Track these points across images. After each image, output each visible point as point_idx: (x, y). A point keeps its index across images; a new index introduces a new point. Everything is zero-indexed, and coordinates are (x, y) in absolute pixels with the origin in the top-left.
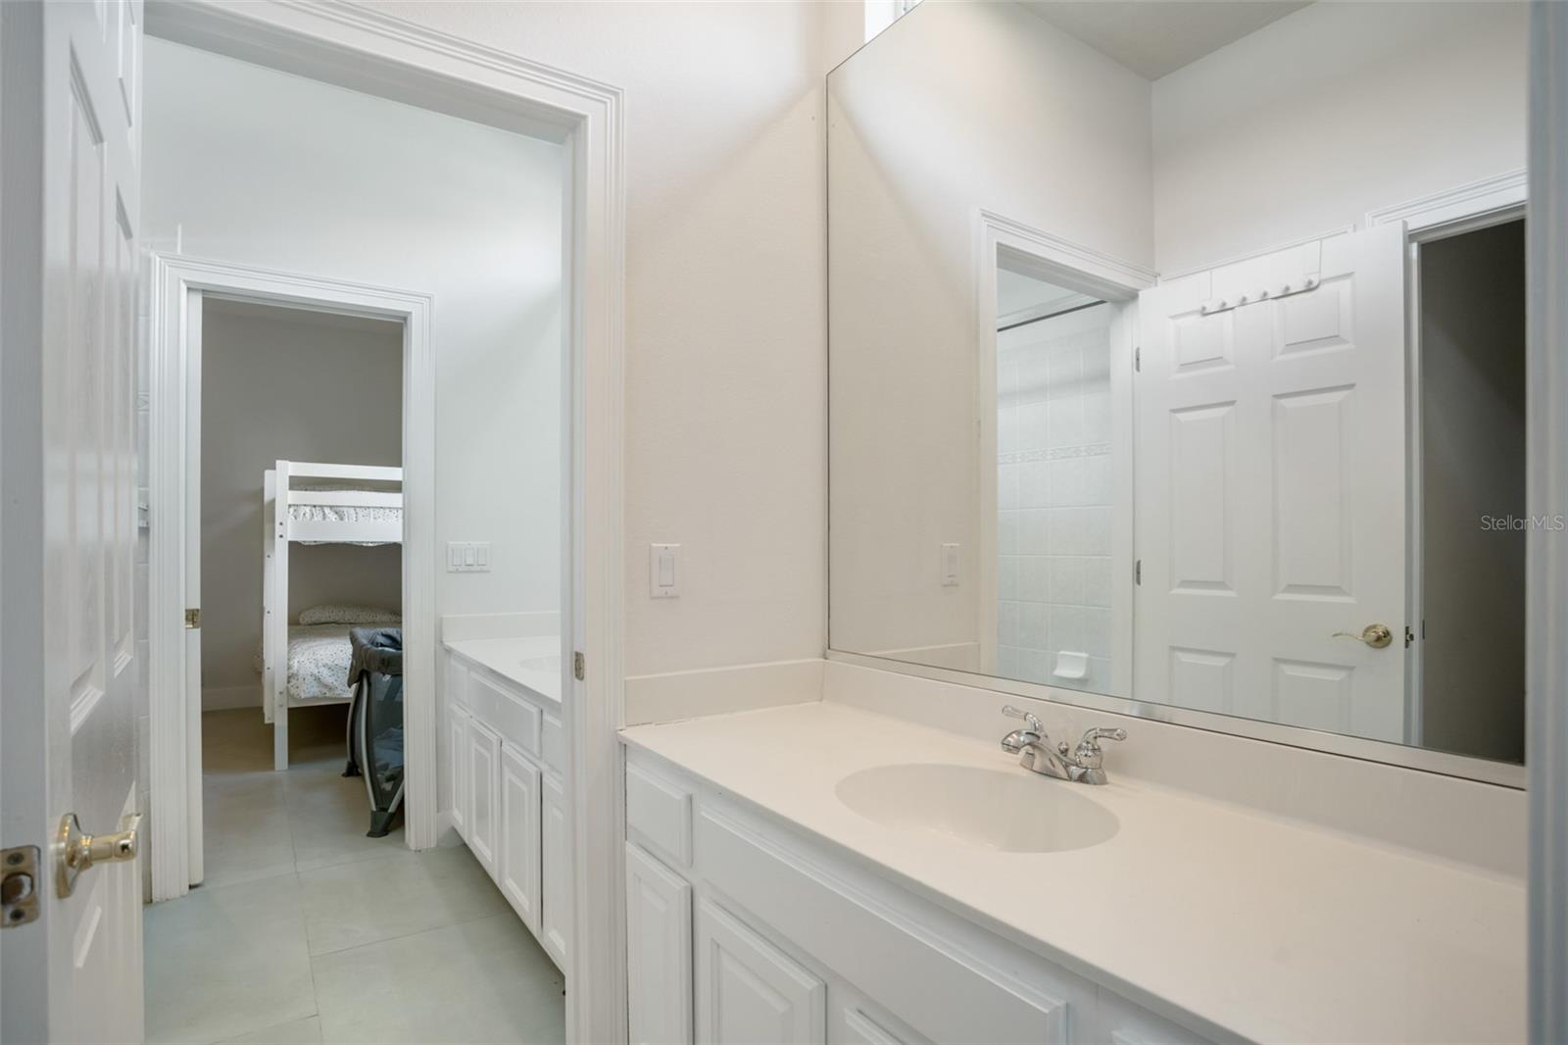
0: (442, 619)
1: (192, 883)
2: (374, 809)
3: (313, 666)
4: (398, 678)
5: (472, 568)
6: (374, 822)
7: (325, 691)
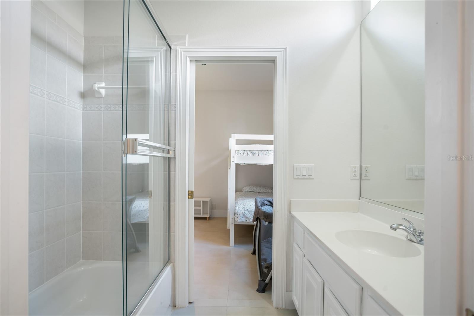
0: (290, 200)
1: (190, 301)
2: (260, 279)
3: (243, 209)
4: (270, 224)
5: (305, 177)
6: (260, 285)
7: (247, 219)
